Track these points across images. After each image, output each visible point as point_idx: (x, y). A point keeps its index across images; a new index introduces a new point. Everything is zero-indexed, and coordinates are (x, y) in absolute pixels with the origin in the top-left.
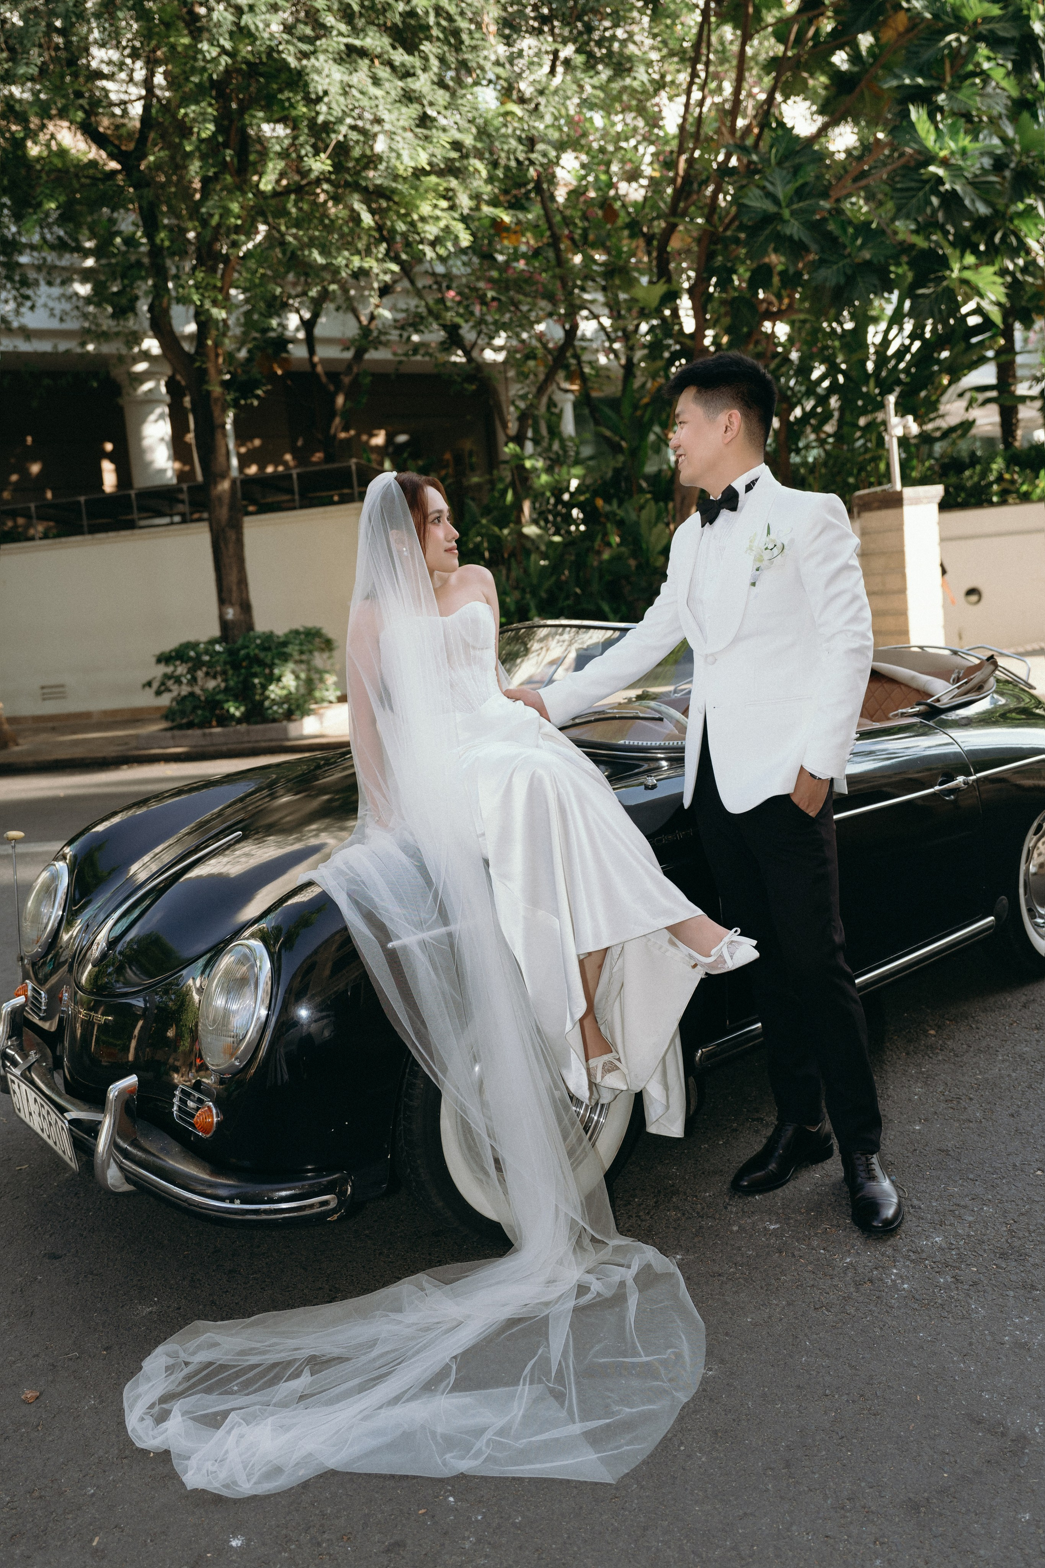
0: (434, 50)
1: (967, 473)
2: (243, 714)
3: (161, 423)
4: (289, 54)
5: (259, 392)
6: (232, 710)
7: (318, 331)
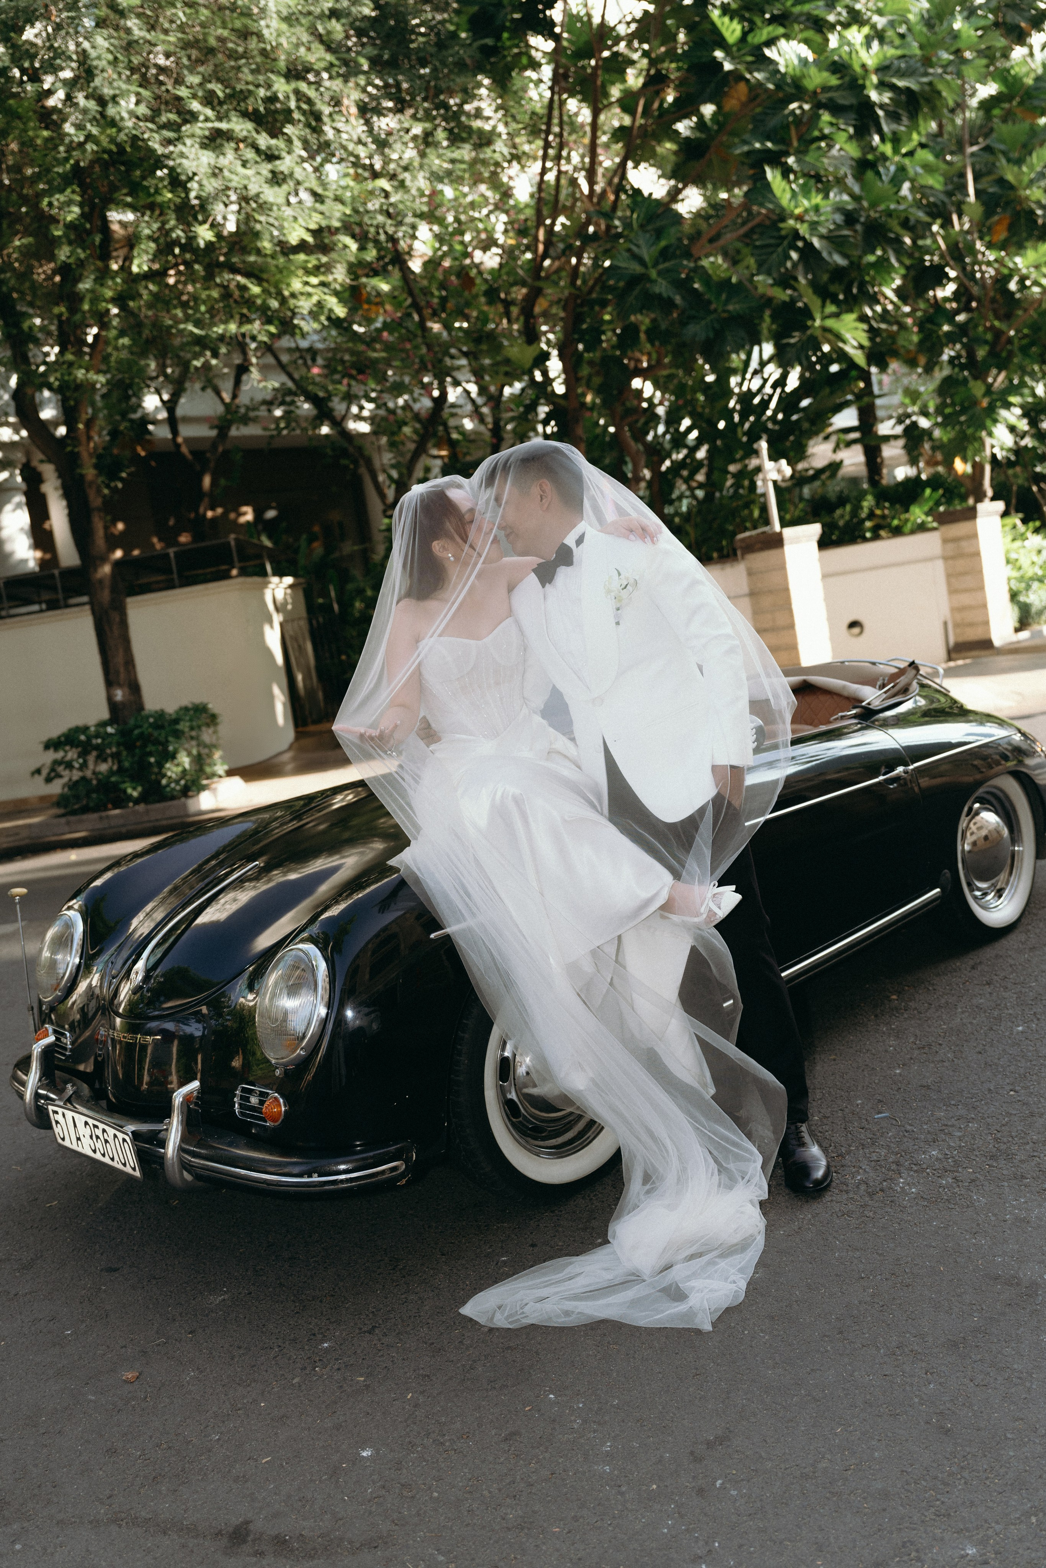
0: (297, 132)
1: (839, 512)
2: (140, 794)
3: (19, 512)
4: (155, 142)
5: (124, 475)
6: (129, 791)
7: (180, 412)
